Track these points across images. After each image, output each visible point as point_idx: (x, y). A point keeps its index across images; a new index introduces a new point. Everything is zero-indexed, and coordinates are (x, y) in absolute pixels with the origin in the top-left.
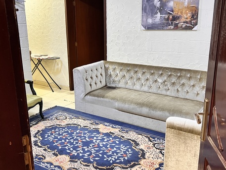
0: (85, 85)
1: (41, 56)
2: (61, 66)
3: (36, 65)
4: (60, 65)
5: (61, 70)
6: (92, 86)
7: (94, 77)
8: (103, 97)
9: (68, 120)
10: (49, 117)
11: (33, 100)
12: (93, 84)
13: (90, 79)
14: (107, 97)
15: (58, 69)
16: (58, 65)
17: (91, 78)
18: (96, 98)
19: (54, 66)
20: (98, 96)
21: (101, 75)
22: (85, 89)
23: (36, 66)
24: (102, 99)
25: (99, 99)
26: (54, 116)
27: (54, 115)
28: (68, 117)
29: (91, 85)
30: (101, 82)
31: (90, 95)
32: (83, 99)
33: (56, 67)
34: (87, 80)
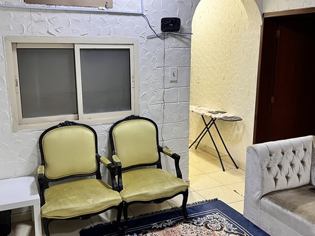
0: (263, 178)
1: (217, 112)
2: (243, 132)
3: (207, 126)
4: (241, 131)
5: (241, 139)
6: (278, 183)
7: (286, 166)
8: (293, 209)
9: (223, 232)
10: (196, 219)
11: (172, 186)
12: (282, 179)
13: (275, 169)
14: (300, 212)
15: (237, 136)
16: (238, 129)
17: (280, 166)
18: (279, 208)
19: (234, 130)
20: (284, 205)
21: (302, 162)
22: (263, 186)
23: (207, 128)
24: (289, 213)
25: (285, 211)
26: (205, 219)
27: (205, 216)
28: (225, 228)
29: (276, 180)
30: (299, 176)
31: (271, 199)
32: (258, 202)
33: (236, 132)
34: (269, 169)
